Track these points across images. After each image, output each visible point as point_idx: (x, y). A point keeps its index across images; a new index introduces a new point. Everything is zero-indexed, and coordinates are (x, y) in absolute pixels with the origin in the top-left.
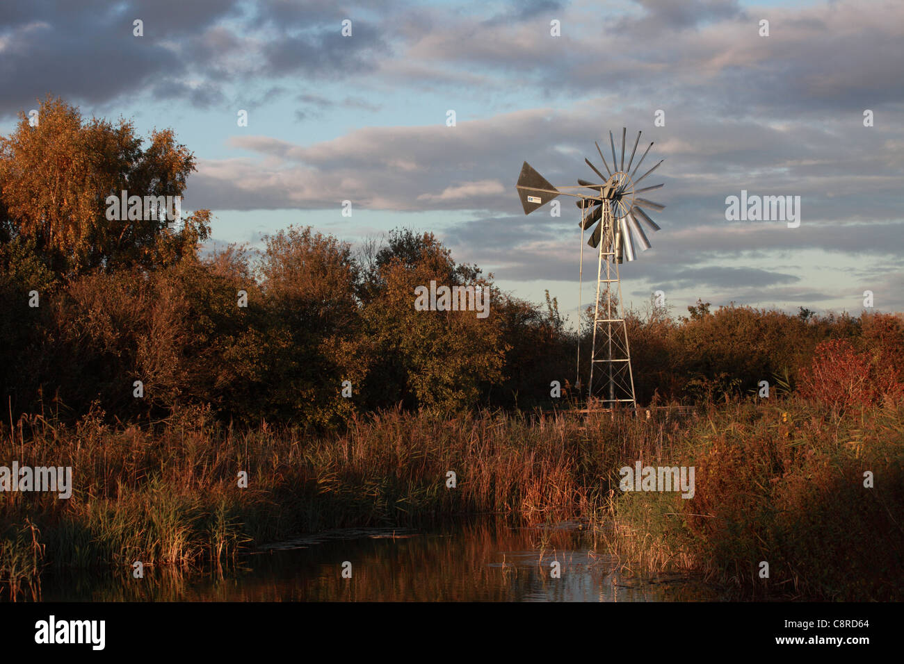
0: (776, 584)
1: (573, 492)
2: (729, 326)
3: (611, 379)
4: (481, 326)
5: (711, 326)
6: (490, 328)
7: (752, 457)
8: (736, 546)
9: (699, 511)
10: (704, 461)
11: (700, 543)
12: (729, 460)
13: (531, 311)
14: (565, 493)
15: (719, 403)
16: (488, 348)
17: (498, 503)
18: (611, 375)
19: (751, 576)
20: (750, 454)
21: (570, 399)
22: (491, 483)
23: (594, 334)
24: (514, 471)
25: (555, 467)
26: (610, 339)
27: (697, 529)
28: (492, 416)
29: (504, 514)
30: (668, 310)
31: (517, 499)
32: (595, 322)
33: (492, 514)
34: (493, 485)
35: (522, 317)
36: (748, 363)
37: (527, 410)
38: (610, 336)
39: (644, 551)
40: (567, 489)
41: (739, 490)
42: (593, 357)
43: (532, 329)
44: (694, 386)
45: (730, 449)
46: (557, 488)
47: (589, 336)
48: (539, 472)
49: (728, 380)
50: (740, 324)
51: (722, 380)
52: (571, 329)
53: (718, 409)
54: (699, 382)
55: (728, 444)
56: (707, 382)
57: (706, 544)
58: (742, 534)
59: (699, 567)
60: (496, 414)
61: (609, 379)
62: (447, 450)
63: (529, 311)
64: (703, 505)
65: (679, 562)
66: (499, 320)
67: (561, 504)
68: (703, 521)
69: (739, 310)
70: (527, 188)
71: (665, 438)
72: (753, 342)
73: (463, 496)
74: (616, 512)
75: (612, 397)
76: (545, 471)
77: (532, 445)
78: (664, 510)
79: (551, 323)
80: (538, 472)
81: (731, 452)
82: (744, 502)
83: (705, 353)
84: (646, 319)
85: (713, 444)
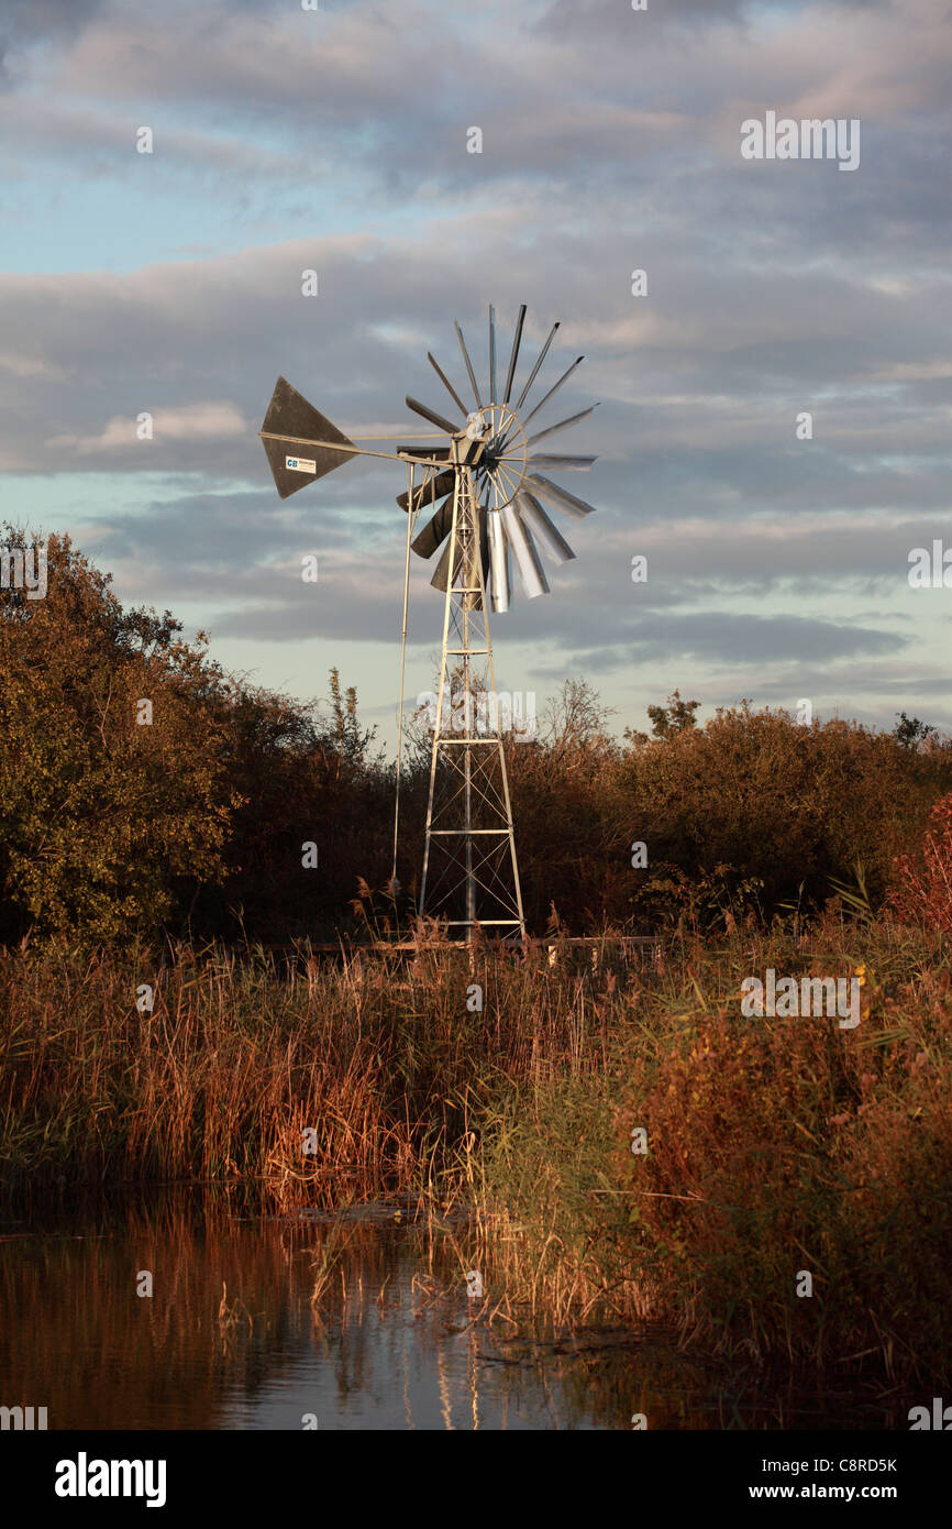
0: (843, 1359)
1: (382, 1135)
2: (738, 755)
3: (471, 874)
4: (177, 752)
5: (696, 755)
6: (196, 756)
7: (788, 1065)
8: (751, 1269)
9: (667, 1186)
10: (680, 1073)
11: (671, 1259)
12: (736, 1071)
13: (289, 716)
14: (364, 1136)
15: (712, 932)
16: (192, 801)
17: (210, 1159)
18: (470, 866)
19: (785, 1337)
20: (783, 1057)
21: (371, 922)
22: (194, 1115)
23: (433, 773)
24: (248, 1084)
25: (340, 1075)
26: (468, 782)
27: (662, 1227)
28: (198, 959)
29: (225, 1185)
30: (601, 720)
31: (253, 1150)
32: (436, 744)
33: (196, 1185)
34: (199, 1118)
35: (270, 732)
36: (779, 841)
37: (279, 945)
38: (468, 777)
39: (541, 1277)
40: (369, 1127)
41: (758, 1141)
42: (428, 823)
43: (292, 758)
44: (656, 893)
45: (739, 1047)
46: (346, 1123)
47: (420, 775)
48: (305, 1087)
49: (734, 879)
50: (762, 750)
51: (719, 880)
52: (381, 757)
53: (709, 947)
54: (668, 884)
55: (732, 1033)
56: (687, 884)
57: (683, 1261)
58: (766, 1243)
59: (667, 1316)
60: (208, 956)
61: (465, 874)
62: (94, 1038)
63: (285, 717)
64: (676, 1171)
65: (622, 1302)
66: (216, 738)
67: (355, 1162)
68: (677, 1209)
69: (760, 718)
70: (284, 438)
71: (588, 1012)
72: (792, 792)
73: (131, 1142)
74: (478, 1182)
75: (471, 914)
76: (319, 1086)
77: (289, 1026)
78: (587, 1182)
79: (339, 746)
80: (301, 1087)
81: (740, 1052)
82: (769, 1169)
83: (682, 818)
84: (552, 737)
85: (699, 1034)
